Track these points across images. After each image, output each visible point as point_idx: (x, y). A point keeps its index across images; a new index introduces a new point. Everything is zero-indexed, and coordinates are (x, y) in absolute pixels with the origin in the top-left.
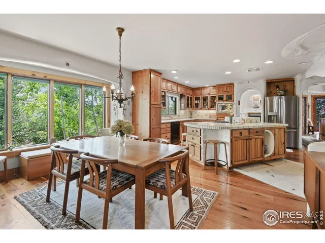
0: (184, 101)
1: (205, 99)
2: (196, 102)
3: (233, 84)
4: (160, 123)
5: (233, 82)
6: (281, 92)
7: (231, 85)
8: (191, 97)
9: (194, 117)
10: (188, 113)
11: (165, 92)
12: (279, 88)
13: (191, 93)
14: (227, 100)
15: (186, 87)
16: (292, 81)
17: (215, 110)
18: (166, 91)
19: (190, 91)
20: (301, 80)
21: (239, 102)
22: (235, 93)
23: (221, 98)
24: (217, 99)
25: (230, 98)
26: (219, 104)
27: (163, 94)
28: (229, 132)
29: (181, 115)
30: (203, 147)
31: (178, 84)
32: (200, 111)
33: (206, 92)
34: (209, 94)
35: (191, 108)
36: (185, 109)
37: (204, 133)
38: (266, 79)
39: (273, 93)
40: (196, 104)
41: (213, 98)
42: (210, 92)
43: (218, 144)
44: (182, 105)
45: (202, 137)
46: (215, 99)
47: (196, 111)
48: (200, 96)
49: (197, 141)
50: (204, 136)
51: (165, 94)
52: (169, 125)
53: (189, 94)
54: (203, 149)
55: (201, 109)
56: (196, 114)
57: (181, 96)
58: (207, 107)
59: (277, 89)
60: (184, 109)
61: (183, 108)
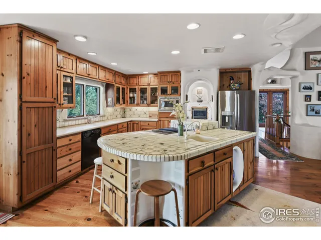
0: (111, 93)
1: (143, 91)
2: (131, 95)
3: (179, 72)
4: (53, 138)
5: (179, 70)
6: (236, 85)
7: (177, 73)
8: (123, 88)
9: (128, 116)
10: (119, 110)
11: (72, 78)
12: (233, 79)
13: (123, 82)
14: (172, 94)
15: (115, 73)
16: (248, 72)
17: (157, 106)
18: (74, 76)
19: (122, 78)
20: (261, 71)
21: (187, 96)
22: (182, 84)
23: (164, 91)
24: (159, 92)
25: (176, 90)
26: (161, 99)
27: (69, 81)
28: (182, 164)
29: (107, 114)
30: (132, 196)
31: (99, 66)
32: (136, 108)
33: (144, 81)
34: (149, 85)
35: (124, 103)
36: (114, 105)
37: (132, 167)
38: (219, 67)
39: (225, 86)
40: (130, 98)
41: (154, 90)
42: (150, 81)
43: (160, 197)
44: (109, 99)
45: (129, 175)
46: (156, 92)
47: (130, 107)
48: (137, 87)
49: (119, 182)
50: (133, 173)
51: (72, 81)
52: (79, 137)
53: (119, 83)
54: (132, 202)
55: (138, 105)
56: (131, 113)
57: (108, 86)
58: (145, 102)
59: (232, 81)
60: (112, 106)
61: (110, 104)
